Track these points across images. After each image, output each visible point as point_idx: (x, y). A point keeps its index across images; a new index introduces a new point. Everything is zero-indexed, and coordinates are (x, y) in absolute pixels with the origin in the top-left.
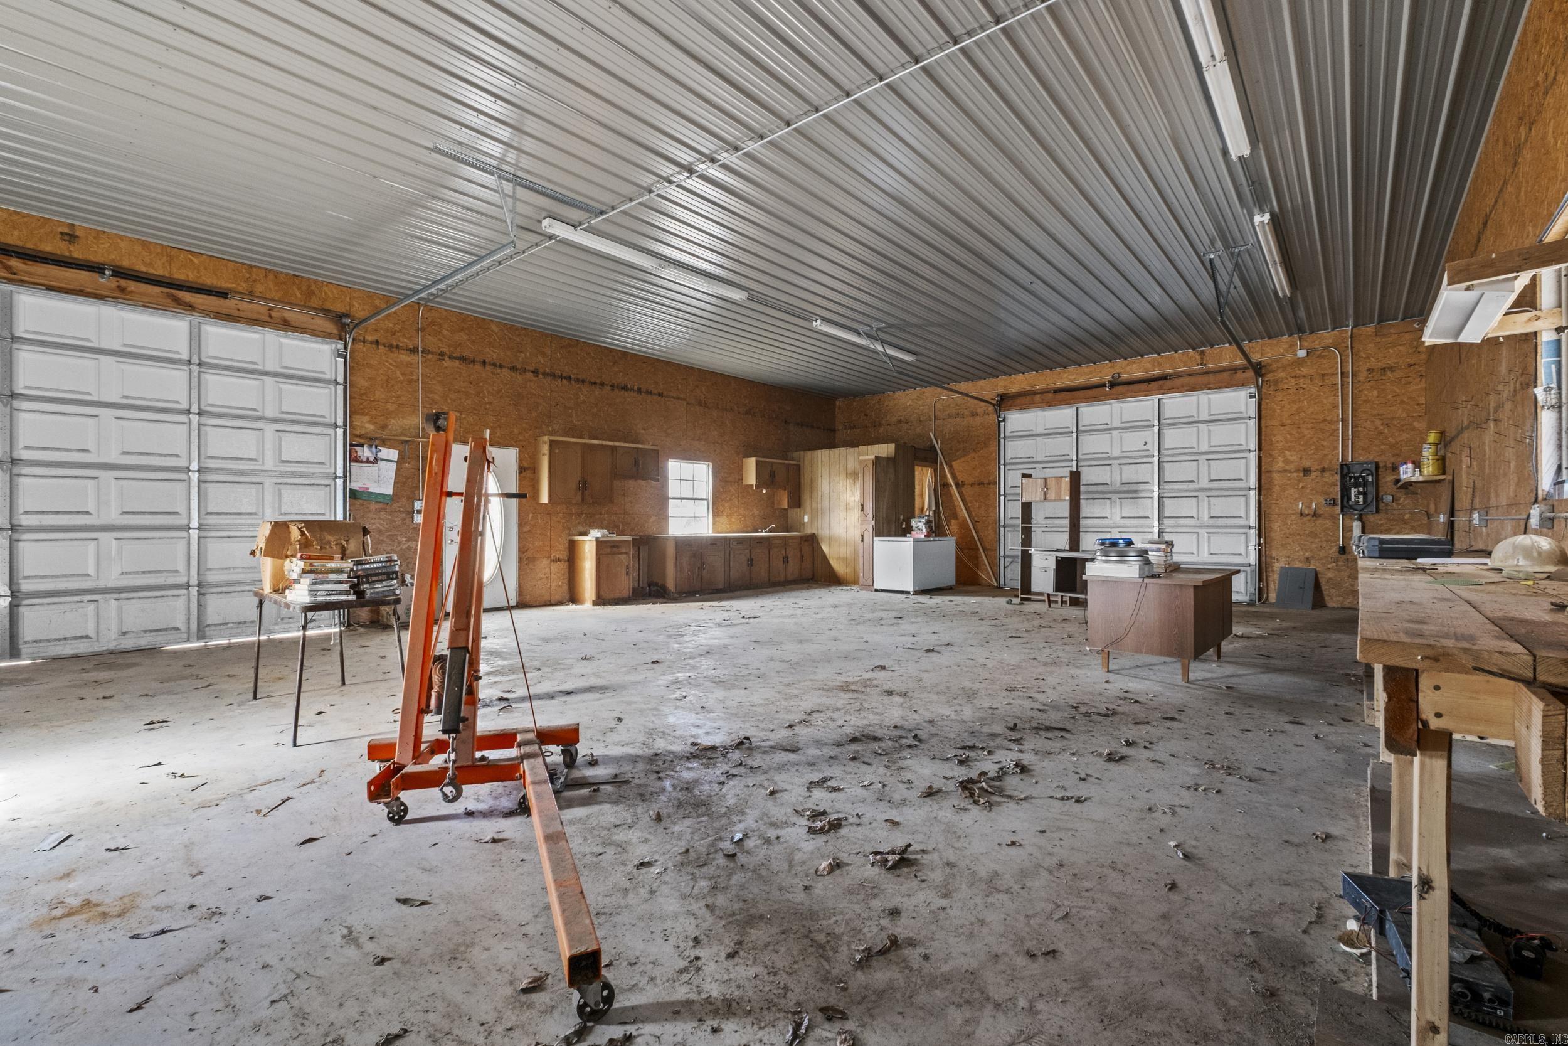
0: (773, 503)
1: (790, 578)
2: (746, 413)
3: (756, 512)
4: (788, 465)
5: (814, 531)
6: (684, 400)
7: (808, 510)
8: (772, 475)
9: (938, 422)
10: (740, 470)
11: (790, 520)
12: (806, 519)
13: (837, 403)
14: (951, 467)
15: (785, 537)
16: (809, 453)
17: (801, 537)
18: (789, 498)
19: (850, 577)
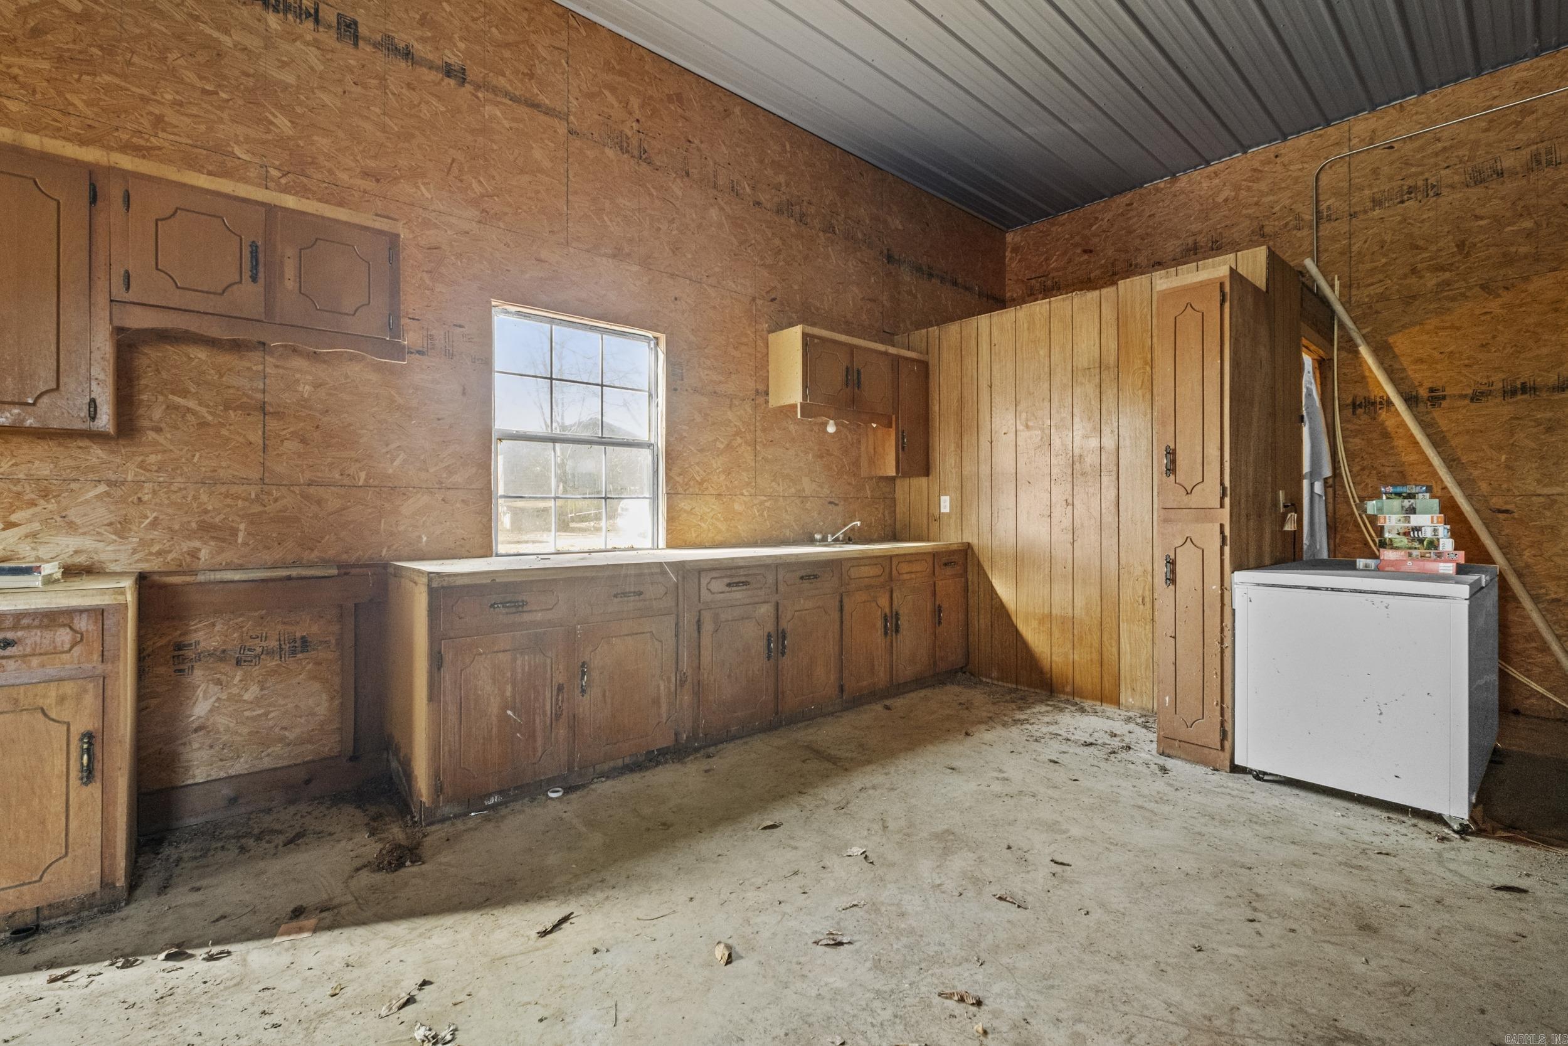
0: (856, 463)
1: (907, 672)
2: (779, 211)
3: (808, 486)
4: (897, 358)
5: (969, 538)
6: (565, 117)
7: (953, 481)
8: (853, 378)
9: (1326, 229)
10: (761, 365)
11: (900, 509)
12: (945, 504)
13: (1009, 237)
14: (1382, 351)
15: (889, 558)
16: (954, 328)
17: (934, 555)
18: (901, 447)
19: (1086, 677)
